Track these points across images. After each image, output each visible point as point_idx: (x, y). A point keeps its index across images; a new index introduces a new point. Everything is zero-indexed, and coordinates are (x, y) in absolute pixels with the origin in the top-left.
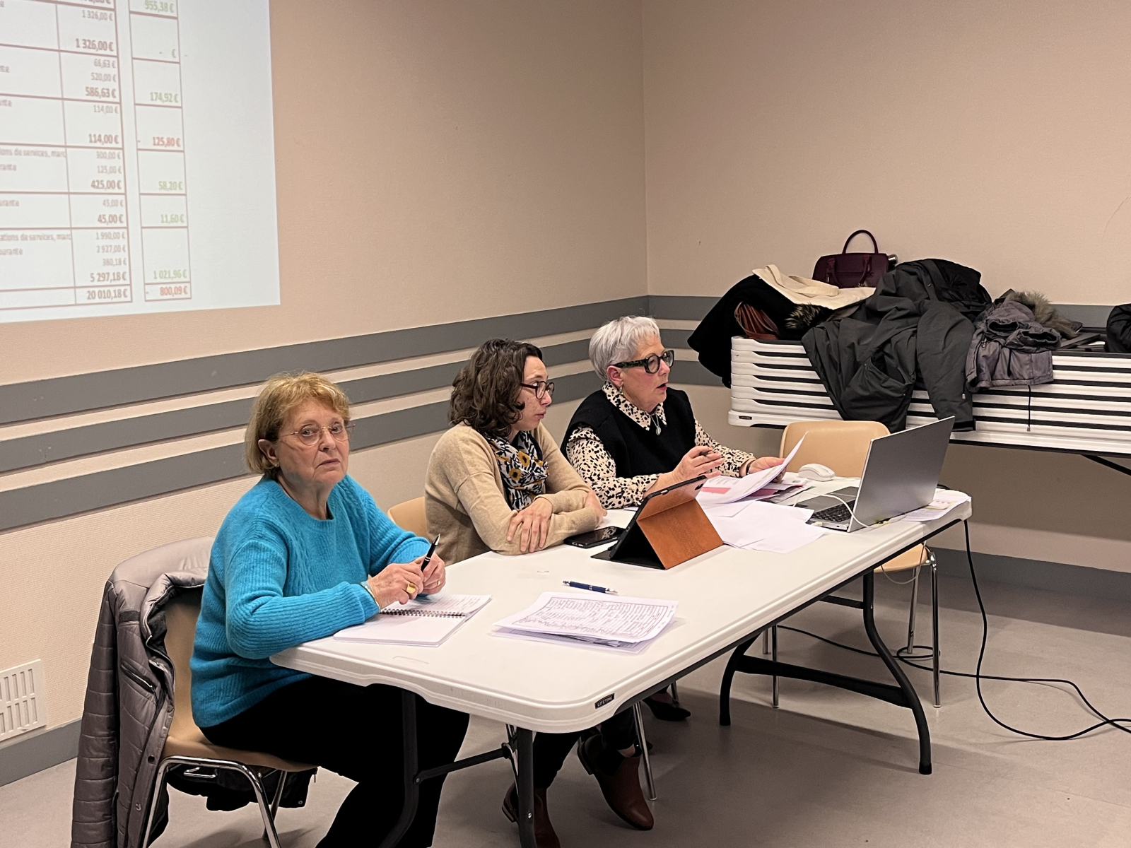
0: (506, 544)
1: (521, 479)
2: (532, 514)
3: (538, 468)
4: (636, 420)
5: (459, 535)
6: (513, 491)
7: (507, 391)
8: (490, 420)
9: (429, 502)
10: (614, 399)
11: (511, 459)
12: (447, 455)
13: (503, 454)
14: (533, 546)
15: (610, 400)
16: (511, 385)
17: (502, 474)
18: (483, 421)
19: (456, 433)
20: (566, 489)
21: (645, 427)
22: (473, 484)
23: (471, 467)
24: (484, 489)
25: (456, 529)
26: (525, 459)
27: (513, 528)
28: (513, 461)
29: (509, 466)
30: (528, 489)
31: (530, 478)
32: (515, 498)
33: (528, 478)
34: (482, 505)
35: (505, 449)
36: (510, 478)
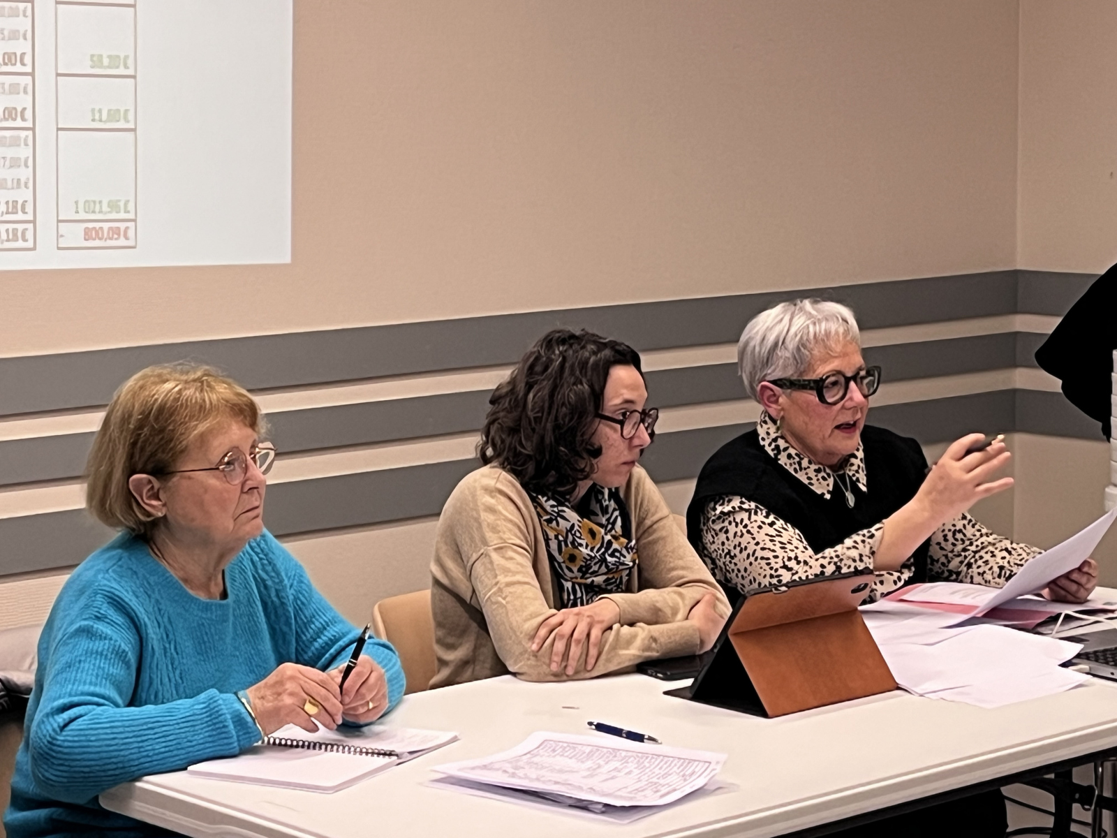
1: (582, 566)
3: (616, 550)
4: (806, 482)
6: (568, 585)
10: (770, 445)
13: (554, 522)
14: (572, 664)
15: (764, 446)
17: (548, 553)
19: (478, 477)
21: (823, 494)
22: (491, 562)
24: (507, 571)
26: (593, 534)
27: (542, 634)
28: (569, 534)
29: (563, 543)
30: (595, 583)
31: (598, 565)
32: (572, 597)
33: (595, 564)
34: (500, 596)
35: (558, 513)
36: (564, 562)
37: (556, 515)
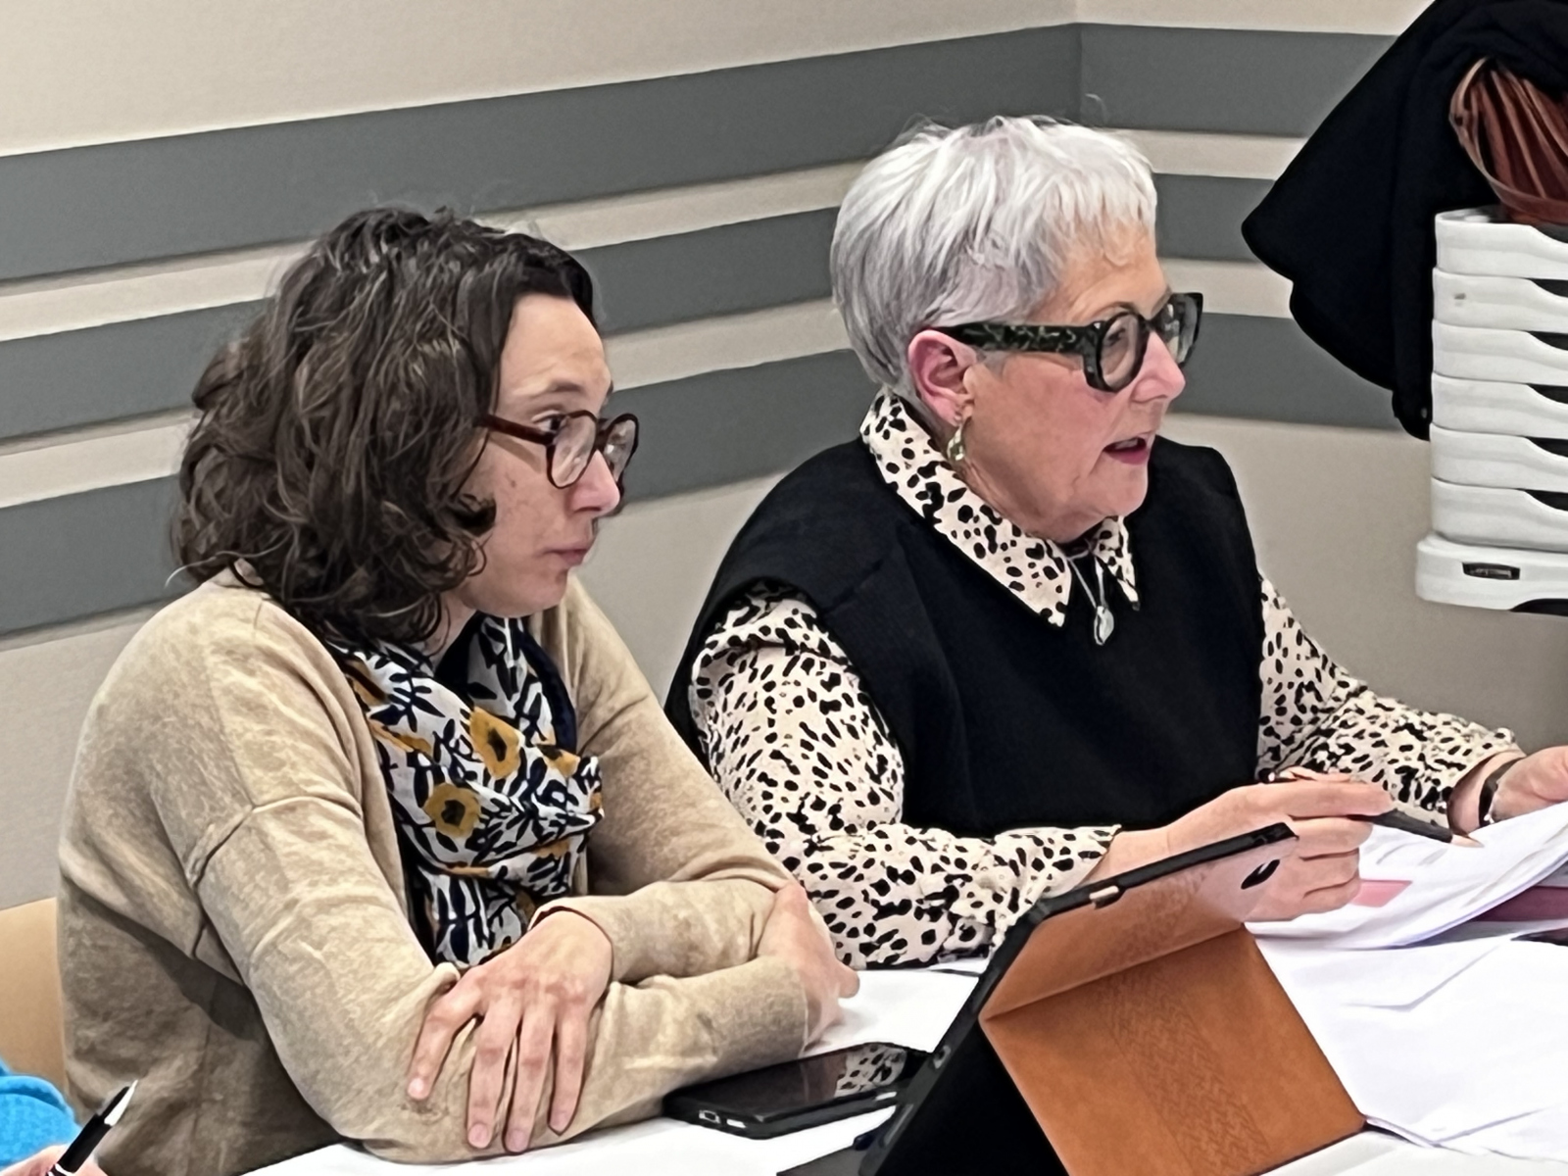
0: (406, 1115)
1: (477, 833)
2: (521, 985)
3: (555, 785)
4: (1005, 580)
5: (204, 1068)
6: (441, 883)
7: (420, 446)
8: (348, 570)
9: (77, 923)
11: (438, 741)
12: (157, 718)
13: (404, 719)
14: (523, 1124)
16: (439, 420)
17: (396, 807)
18: (313, 573)
19: (198, 619)
20: (678, 875)
22: (267, 847)
23: (259, 772)
24: (315, 870)
25: (193, 1043)
26: (498, 745)
27: (434, 1041)
28: (443, 747)
29: (429, 775)
30: (509, 876)
31: (517, 827)
32: (452, 915)
33: (510, 826)
34: (304, 939)
35: (411, 695)
36: (432, 824)
37: (407, 700)
